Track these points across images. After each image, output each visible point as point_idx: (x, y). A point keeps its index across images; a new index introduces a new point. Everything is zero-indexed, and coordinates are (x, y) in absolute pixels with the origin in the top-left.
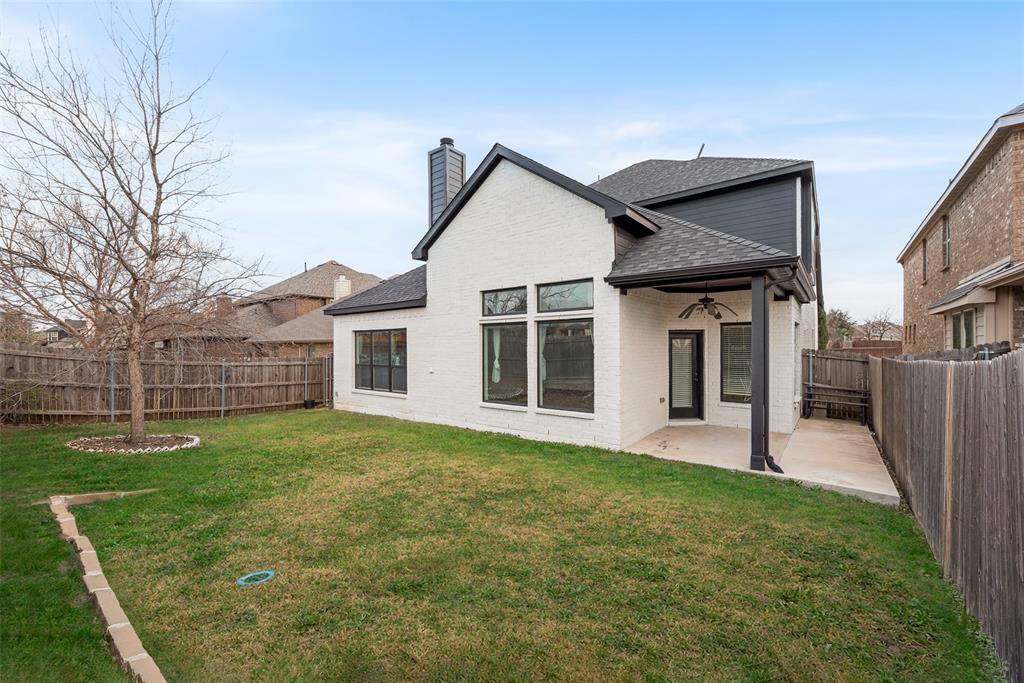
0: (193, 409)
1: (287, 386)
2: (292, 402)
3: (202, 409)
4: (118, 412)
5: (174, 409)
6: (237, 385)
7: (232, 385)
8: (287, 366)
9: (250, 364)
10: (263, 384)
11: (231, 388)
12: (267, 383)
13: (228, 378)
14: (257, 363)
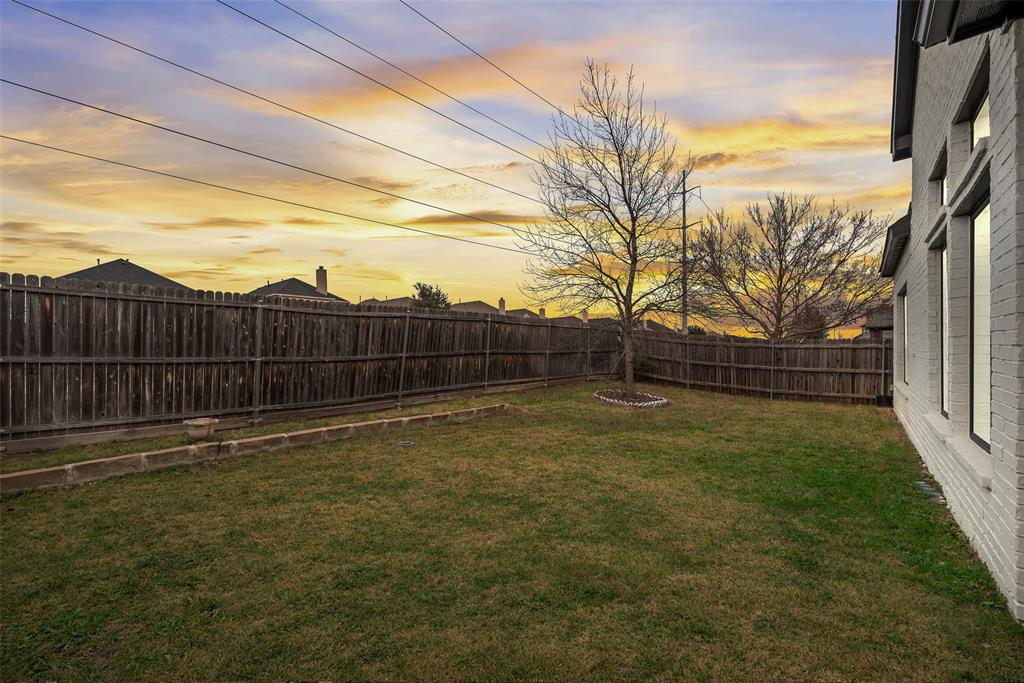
0: (747, 388)
1: (853, 374)
2: (862, 394)
3: (755, 389)
4: (692, 382)
5: (732, 385)
6: (788, 368)
7: (782, 368)
8: (854, 349)
9: (804, 346)
10: (819, 369)
11: (782, 371)
12: (825, 369)
13: (779, 360)
14: (812, 346)
